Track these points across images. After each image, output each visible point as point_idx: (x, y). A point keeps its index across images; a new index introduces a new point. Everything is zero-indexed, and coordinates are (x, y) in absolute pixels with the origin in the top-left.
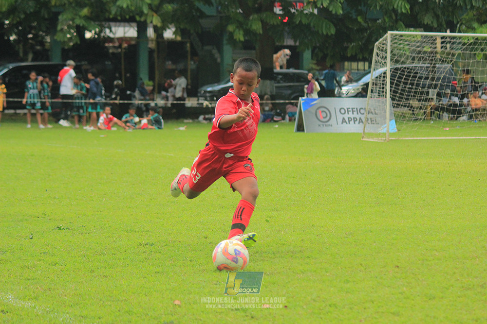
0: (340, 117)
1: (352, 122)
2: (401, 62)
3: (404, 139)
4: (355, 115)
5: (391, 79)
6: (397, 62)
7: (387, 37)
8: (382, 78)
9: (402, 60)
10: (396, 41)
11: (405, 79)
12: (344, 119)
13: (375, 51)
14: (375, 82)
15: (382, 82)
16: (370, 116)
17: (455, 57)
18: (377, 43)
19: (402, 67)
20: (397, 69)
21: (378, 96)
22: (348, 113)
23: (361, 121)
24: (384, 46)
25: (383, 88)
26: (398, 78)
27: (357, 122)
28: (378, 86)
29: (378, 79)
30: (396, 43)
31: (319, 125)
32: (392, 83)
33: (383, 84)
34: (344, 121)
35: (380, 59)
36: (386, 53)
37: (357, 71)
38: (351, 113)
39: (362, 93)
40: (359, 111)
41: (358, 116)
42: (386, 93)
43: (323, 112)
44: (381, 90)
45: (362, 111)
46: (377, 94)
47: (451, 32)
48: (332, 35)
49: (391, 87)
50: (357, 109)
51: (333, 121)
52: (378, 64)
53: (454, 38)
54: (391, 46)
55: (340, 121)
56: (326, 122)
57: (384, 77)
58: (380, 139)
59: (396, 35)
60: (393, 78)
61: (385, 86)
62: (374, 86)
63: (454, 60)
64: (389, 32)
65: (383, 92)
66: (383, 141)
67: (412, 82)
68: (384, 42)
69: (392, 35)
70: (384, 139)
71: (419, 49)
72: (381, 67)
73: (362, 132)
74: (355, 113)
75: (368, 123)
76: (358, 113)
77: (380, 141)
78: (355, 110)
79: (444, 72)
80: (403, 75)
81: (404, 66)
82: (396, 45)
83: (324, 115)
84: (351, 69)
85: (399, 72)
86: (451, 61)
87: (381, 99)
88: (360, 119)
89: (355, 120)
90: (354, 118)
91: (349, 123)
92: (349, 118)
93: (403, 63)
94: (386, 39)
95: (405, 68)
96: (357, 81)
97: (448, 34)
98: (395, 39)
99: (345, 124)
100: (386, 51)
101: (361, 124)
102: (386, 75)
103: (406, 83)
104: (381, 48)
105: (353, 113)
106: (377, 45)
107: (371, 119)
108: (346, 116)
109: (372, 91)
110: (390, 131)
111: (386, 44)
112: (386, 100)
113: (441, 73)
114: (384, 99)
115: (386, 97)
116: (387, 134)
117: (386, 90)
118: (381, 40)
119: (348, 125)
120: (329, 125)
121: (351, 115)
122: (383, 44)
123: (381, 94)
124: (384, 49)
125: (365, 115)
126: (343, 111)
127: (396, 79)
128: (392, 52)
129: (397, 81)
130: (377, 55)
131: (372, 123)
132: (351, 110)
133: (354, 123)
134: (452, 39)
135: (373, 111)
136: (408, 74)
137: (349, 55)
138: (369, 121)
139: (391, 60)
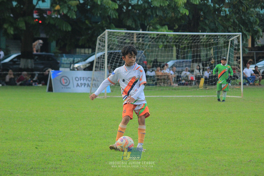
0: (75, 83)
1: (83, 86)
2: (114, 49)
3: (116, 97)
4: (85, 82)
5: (108, 60)
6: (111, 49)
7: (105, 33)
8: (102, 59)
9: (115, 47)
10: (111, 36)
11: (117, 60)
12: (78, 84)
13: (98, 42)
14: (97, 61)
15: (102, 61)
16: (94, 82)
17: (147, 46)
18: (99, 37)
19: (115, 52)
20: (111, 53)
21: (99, 70)
22: (81, 81)
23: (88, 85)
24: (104, 39)
25: (103, 65)
26: (112, 59)
27: (86, 86)
28: (100, 64)
29: (100, 59)
30: (111, 37)
31: (62, 88)
32: (108, 62)
33: (103, 63)
34: (78, 85)
35: (101, 47)
36: (105, 43)
37: (84, 54)
38: (82, 80)
39: (89, 68)
40: (87, 79)
41: (87, 82)
42: (104, 68)
43: (65, 79)
44: (101, 66)
45: (89, 79)
46: (99, 69)
47: (143, 30)
48: (69, 31)
49: (108, 64)
50: (86, 78)
51: (71, 85)
52: (100, 50)
53: (147, 34)
54: (108, 39)
55: (75, 85)
56: (66, 86)
57: (103, 58)
58: (101, 96)
59: (111, 32)
60: (109, 59)
61: (104, 64)
62: (97, 64)
63: (147, 48)
64: (107, 31)
65: (102, 67)
66: (102, 98)
67: (121, 61)
68: (103, 36)
69: (108, 32)
70: (103, 97)
71: (125, 41)
72: (101, 52)
73: (89, 92)
74: (85, 80)
75: (93, 87)
76: (86, 81)
77: (101, 98)
78: (85, 78)
79: (140, 55)
80: (115, 57)
81: (116, 51)
82: (110, 38)
83: (65, 81)
84: (81, 53)
85: (113, 55)
86: (145, 49)
87: (101, 72)
88: (88, 84)
89: (85, 84)
90: (84, 84)
91: (81, 86)
92: (81, 84)
93: (115, 49)
94: (104, 35)
95: (116, 53)
96: (85, 60)
97: (141, 32)
98: (110, 34)
99: (78, 87)
100: (105, 41)
101: (89, 87)
102: (104, 57)
103: (117, 62)
104: (101, 40)
105: (83, 81)
106: (99, 38)
107: (95, 84)
108: (79, 82)
109: (96, 67)
110: (107, 92)
111: (104, 38)
112: (104, 73)
113: (138, 57)
114: (103, 72)
115: (104, 71)
116: (105, 94)
117: (105, 66)
118: (101, 35)
119: (80, 88)
120: (69, 88)
121: (82, 82)
122: (103, 38)
123: (101, 69)
124: (103, 41)
125: (91, 82)
126: (77, 79)
127: (111, 59)
128: (108, 42)
129: (111, 61)
130: (99, 44)
131: (95, 87)
132: (82, 78)
133: (84, 86)
134: (145, 35)
135: (96, 79)
136: (118, 57)
137: (80, 44)
138: (94, 86)
139: (108, 47)
